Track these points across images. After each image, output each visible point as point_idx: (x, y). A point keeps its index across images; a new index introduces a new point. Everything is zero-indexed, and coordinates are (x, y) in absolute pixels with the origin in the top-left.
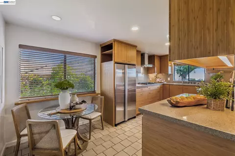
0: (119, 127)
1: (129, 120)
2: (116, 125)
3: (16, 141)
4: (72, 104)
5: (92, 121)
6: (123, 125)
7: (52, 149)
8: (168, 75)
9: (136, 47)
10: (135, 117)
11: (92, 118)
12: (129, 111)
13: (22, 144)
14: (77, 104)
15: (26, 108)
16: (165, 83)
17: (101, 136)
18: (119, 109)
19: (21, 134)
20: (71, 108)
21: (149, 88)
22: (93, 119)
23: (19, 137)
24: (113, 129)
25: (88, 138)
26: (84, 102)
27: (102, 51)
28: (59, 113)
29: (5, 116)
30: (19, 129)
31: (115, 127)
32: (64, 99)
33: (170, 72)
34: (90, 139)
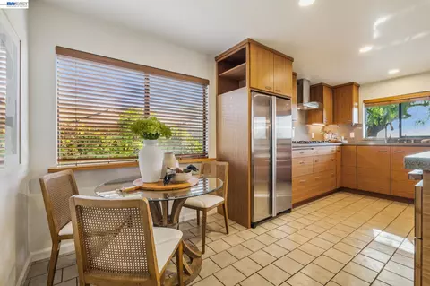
0: (259, 229)
1: (278, 215)
2: (253, 226)
3: (51, 249)
4: (169, 172)
5: (208, 213)
6: (267, 225)
7: (133, 273)
8: (352, 126)
9: (290, 60)
10: (289, 211)
11: (207, 206)
12: (278, 199)
13: (64, 255)
14: (178, 171)
15: (71, 180)
16: (346, 142)
17: (225, 246)
18: (260, 195)
19: (60, 234)
20: (167, 179)
21: (315, 150)
22: (210, 208)
23: (57, 240)
24: (248, 234)
25: (200, 249)
26: (191, 168)
27: (219, 71)
28: (140, 189)
29: (29, 195)
30: (56, 223)
31: (252, 229)
32: (151, 158)
33: (355, 121)
34: (203, 252)
